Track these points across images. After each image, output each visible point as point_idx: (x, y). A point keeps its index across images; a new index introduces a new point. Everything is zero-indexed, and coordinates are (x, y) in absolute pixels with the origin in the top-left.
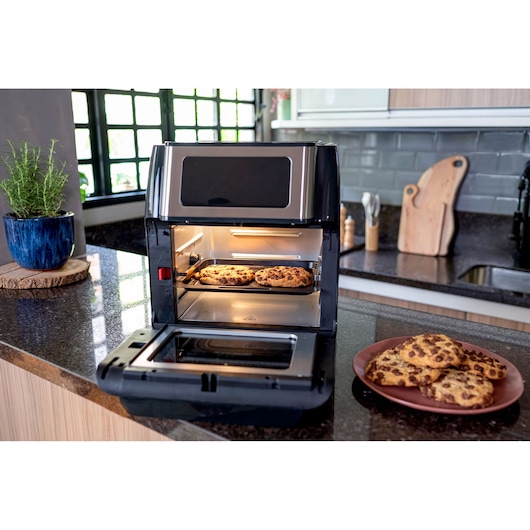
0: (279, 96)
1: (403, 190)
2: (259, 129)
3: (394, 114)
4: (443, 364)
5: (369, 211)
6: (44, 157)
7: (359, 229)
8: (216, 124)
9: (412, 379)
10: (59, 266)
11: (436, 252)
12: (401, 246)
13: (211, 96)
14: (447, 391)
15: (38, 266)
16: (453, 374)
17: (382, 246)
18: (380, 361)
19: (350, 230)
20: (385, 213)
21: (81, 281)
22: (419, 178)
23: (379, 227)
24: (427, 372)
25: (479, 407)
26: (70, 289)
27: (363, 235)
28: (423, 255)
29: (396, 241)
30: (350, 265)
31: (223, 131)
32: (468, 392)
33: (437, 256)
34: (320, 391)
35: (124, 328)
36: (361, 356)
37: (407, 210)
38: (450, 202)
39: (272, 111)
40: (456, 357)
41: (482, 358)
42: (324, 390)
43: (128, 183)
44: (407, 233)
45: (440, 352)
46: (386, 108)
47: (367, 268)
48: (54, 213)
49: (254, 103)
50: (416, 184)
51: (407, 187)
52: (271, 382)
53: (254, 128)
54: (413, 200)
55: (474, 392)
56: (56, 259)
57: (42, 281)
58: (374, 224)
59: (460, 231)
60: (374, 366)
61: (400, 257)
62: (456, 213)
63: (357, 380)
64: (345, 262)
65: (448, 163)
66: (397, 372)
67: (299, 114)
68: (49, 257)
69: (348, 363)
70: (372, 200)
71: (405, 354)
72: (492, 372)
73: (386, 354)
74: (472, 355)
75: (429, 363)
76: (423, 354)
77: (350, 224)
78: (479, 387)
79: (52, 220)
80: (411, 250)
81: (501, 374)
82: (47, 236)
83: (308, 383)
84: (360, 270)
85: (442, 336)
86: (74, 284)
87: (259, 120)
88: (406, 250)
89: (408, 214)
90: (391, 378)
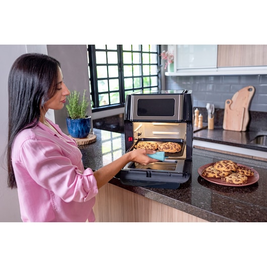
0: (168, 62)
1: (225, 101)
2: (159, 76)
3: (219, 69)
4: (229, 170)
5: (209, 111)
6: (81, 96)
7: (205, 120)
8: (141, 75)
9: (218, 175)
10: (85, 137)
11: (240, 130)
12: (224, 127)
13: (138, 63)
14: (230, 179)
15: (79, 137)
16: (234, 174)
17: (216, 127)
18: (207, 170)
19: (201, 120)
20: (217, 112)
21: (94, 142)
22: (232, 96)
23: (214, 118)
24: (223, 173)
25: (241, 184)
26: (91, 145)
27: (207, 122)
28: (235, 131)
29: (222, 125)
30: (201, 136)
31: (144, 78)
32: (238, 179)
33: (241, 132)
34: (185, 177)
35: (104, 163)
36: (201, 168)
37: (227, 111)
38: (247, 107)
39: (165, 68)
40: (234, 168)
41: (244, 168)
42: (187, 177)
43: (105, 102)
44: (227, 121)
45: (228, 166)
46: (216, 67)
47: (209, 137)
48: (84, 117)
49: (157, 64)
50: (231, 99)
51: (227, 101)
52: (169, 174)
53: (157, 76)
54: (230, 106)
55: (239, 179)
56: (85, 134)
57: (81, 142)
58: (212, 117)
59: (252, 120)
60: (205, 171)
61: (224, 132)
62: (250, 112)
63: (200, 176)
64: (198, 135)
65: (246, 89)
66: (213, 173)
67: (177, 70)
68: (83, 133)
69: (196, 171)
70: (210, 107)
71: (216, 167)
72: (247, 173)
73: (210, 167)
74: (241, 168)
75: (224, 170)
76: (222, 166)
77: (201, 118)
78: (242, 178)
79: (84, 119)
80: (229, 129)
81: (251, 174)
82: (82, 125)
83: (182, 175)
84: (205, 138)
85: (230, 161)
86: (92, 143)
87: (160, 72)
88: (227, 129)
89: (227, 113)
90: (211, 175)
